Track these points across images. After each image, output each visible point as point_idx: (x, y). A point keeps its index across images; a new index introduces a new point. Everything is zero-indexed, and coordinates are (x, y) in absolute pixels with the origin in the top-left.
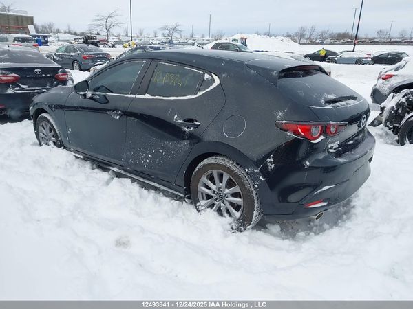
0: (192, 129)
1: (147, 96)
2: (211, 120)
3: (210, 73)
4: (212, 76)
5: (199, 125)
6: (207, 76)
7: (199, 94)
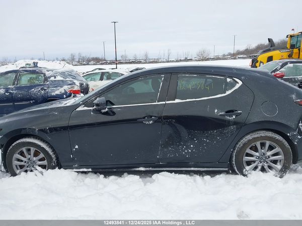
0: (234, 117)
1: (177, 101)
2: (250, 108)
3: (231, 77)
4: (233, 79)
5: (241, 113)
6: (229, 80)
7: (228, 93)
